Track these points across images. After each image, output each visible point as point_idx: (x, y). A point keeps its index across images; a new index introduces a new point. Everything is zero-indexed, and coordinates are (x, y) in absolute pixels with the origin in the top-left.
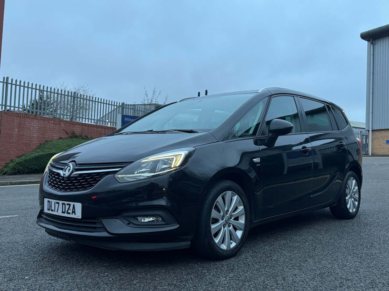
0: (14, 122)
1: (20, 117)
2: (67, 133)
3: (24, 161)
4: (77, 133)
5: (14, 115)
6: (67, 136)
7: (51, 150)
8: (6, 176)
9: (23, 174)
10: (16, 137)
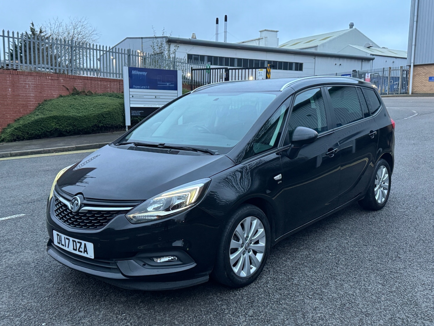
0: (6, 80)
1: (13, 74)
2: (68, 89)
3: (23, 126)
4: (79, 89)
5: (6, 73)
6: (68, 93)
7: (51, 112)
8: (5, 144)
9: (23, 140)
10: (10, 98)
